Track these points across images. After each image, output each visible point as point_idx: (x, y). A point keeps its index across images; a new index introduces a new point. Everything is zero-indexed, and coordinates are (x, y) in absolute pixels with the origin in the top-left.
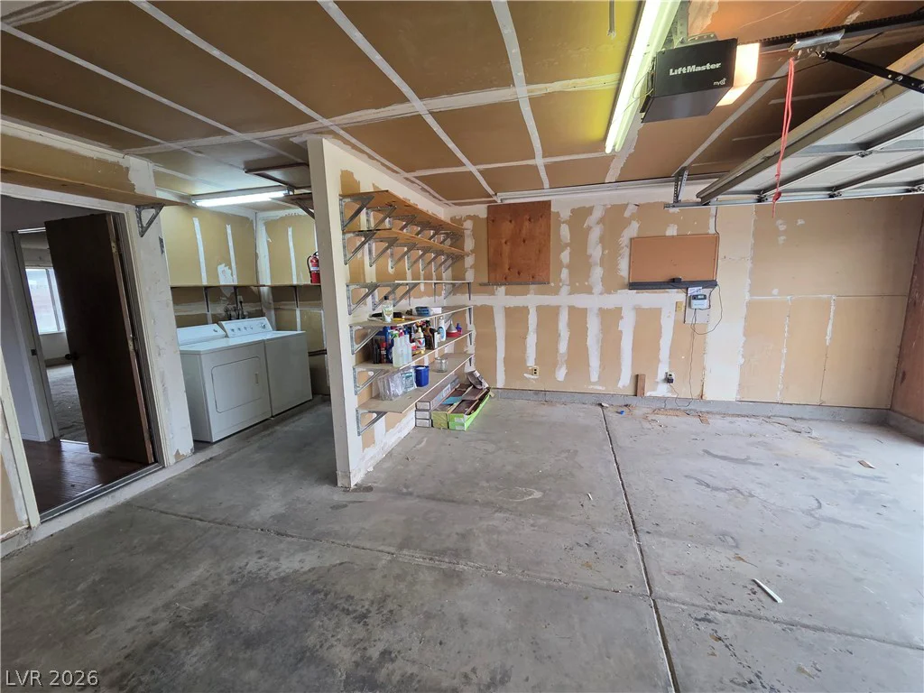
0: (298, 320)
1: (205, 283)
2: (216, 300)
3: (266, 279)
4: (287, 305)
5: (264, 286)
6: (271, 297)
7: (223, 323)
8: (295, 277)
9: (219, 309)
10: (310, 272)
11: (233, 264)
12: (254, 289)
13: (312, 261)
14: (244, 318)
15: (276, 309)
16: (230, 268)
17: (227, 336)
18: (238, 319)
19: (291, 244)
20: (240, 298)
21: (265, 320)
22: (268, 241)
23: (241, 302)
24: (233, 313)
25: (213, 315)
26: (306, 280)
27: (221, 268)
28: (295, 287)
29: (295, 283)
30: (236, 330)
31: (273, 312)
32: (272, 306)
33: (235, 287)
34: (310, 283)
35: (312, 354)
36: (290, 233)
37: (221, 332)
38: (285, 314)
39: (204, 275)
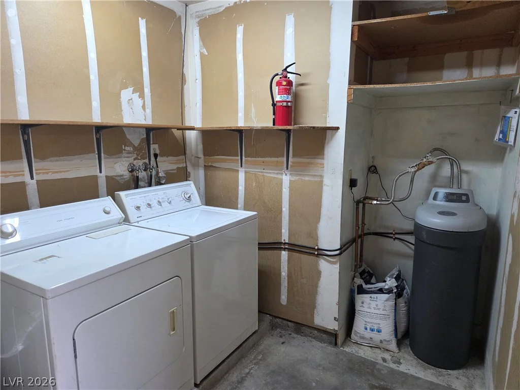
0: (241, 188)
1: (97, 118)
2: (116, 152)
3: (195, 117)
4: (225, 162)
5: (193, 129)
6: (200, 147)
7: (123, 194)
8: (241, 114)
9: (119, 168)
10: (274, 105)
11: (147, 91)
12: (177, 133)
13: (279, 84)
14: (159, 183)
15: (207, 168)
16: (142, 96)
17: (126, 220)
18: (150, 185)
19: (240, 57)
20: (155, 148)
21: (190, 187)
22: (202, 54)
23: (156, 156)
24: (142, 174)
25: (108, 178)
26: (264, 120)
27: (127, 94)
28: (240, 131)
29: (241, 123)
30: (143, 208)
31: (201, 172)
32: (201, 162)
33: (149, 130)
34: (270, 124)
35: (263, 247)
36: (239, 35)
37: (117, 214)
38: (221, 177)
39: (96, 103)
